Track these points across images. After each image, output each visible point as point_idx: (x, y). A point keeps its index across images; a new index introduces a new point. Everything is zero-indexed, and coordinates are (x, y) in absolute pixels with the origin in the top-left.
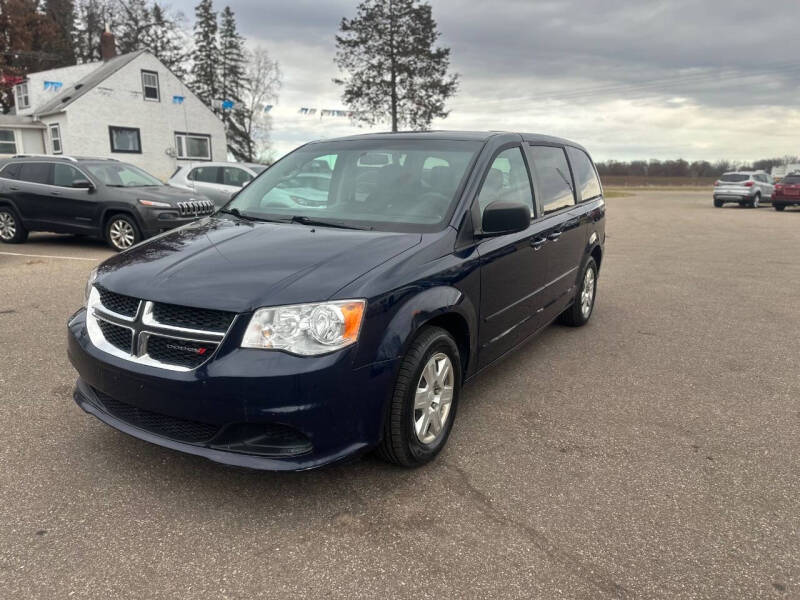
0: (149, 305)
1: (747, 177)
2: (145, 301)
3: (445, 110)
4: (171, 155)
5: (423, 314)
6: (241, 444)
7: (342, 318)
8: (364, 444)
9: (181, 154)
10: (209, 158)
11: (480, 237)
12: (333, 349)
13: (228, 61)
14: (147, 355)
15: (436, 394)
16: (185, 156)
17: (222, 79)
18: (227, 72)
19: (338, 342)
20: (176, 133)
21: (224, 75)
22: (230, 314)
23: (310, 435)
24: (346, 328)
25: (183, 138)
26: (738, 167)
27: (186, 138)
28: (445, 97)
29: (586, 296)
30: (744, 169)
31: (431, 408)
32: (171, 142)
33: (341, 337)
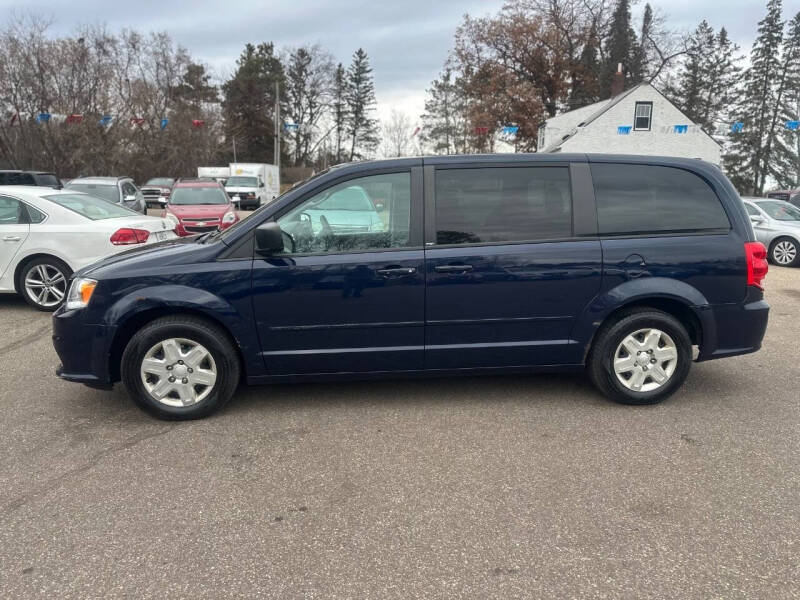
7: (80, 289)
8: (96, 377)
13: (787, 74)
18: (784, 86)
24: (83, 297)
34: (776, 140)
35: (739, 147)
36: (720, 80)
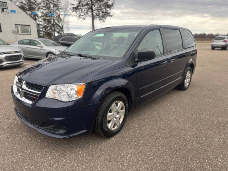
0: (24, 82)
1: (224, 38)
2: (24, 81)
3: (111, 14)
4: (14, 32)
5: (109, 88)
6: (47, 128)
7: (76, 89)
8: (85, 131)
9: (18, 32)
10: (30, 34)
11: (137, 62)
12: (74, 99)
13: (54, 3)
14: (24, 97)
15: (117, 114)
16: (20, 33)
17: (53, 9)
18: (54, 6)
19: (75, 97)
20: (16, 25)
21: (53, 7)
22: (42, 87)
23: (64, 127)
24: (78, 93)
25: (19, 26)
26: (222, 35)
27: (20, 27)
28: (110, 9)
29: (187, 81)
30: (224, 35)
31: (115, 119)
32: (14, 28)
33: (76, 96)
34: (55, 22)
35: (46, 23)
36: (37, 2)
